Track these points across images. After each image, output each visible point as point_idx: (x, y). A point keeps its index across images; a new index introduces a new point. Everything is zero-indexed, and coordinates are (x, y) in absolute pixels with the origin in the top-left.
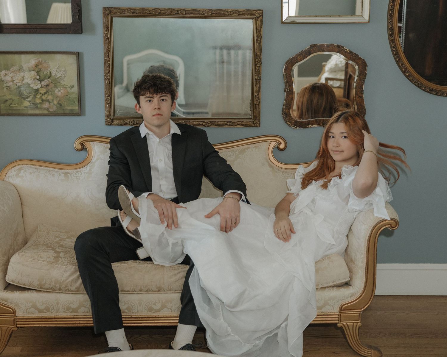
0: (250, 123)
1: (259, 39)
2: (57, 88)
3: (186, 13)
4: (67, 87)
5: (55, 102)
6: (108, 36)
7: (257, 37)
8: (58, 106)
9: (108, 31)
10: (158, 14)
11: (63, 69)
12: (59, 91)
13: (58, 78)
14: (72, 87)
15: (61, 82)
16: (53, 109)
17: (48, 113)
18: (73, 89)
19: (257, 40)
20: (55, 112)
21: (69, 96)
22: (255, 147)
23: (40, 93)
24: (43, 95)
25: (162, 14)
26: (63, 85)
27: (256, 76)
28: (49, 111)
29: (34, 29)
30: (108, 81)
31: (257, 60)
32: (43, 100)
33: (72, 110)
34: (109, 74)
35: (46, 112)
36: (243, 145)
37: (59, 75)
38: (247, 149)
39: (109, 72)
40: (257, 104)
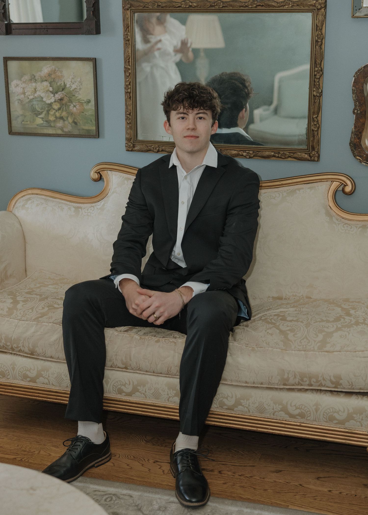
0: (305, 156)
1: (319, 40)
2: (72, 102)
3: (224, 5)
4: (83, 102)
5: (70, 120)
6: (129, 37)
7: (317, 38)
8: (73, 124)
9: (129, 30)
10: (188, 8)
11: (79, 80)
12: (75, 106)
13: (73, 91)
14: (89, 102)
15: (76, 96)
16: (68, 128)
17: (62, 133)
18: (90, 104)
19: (317, 41)
20: (69, 132)
21: (85, 113)
22: (310, 188)
23: (54, 109)
24: (56, 111)
25: (194, 8)
26: (78, 99)
27: (314, 91)
28: (63, 131)
29: (44, 29)
30: (129, 95)
31: (316, 69)
32: (56, 117)
33: (88, 131)
34: (129, 87)
35: (60, 132)
36: (295, 185)
37: (74, 87)
38: (299, 189)
39: (129, 84)
40: (316, 129)
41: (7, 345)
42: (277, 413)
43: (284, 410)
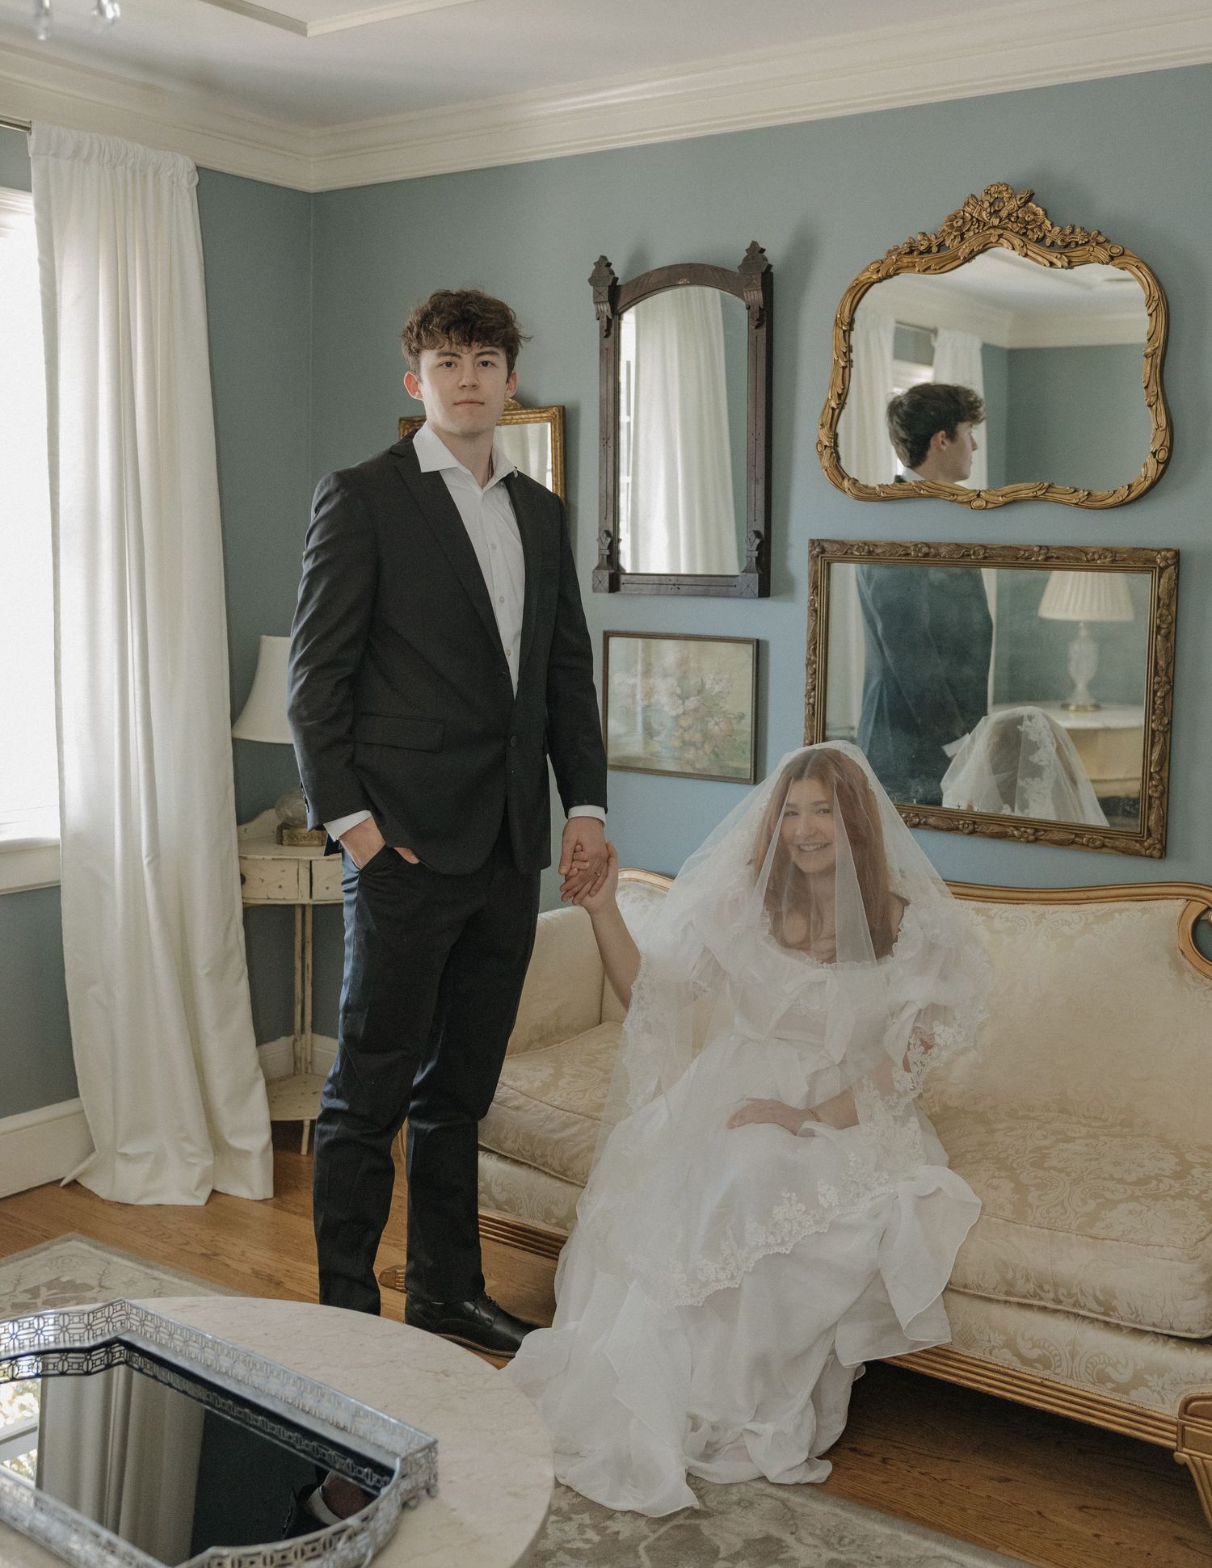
0: (1135, 845)
1: (1164, 626)
2: (712, 716)
3: (987, 554)
4: (732, 716)
5: (708, 748)
6: (816, 605)
7: (1158, 620)
8: (713, 757)
9: (817, 594)
11: (727, 676)
12: (717, 724)
13: (716, 696)
14: (742, 717)
15: (721, 705)
16: (702, 765)
17: (692, 772)
18: (743, 721)
19: (1159, 628)
20: (705, 769)
21: (734, 737)
23: (681, 727)
24: (685, 731)
26: (723, 712)
27: (1153, 721)
28: (694, 769)
29: (674, 585)
30: (811, 708)
31: (1157, 679)
32: (684, 742)
33: (737, 770)
34: (812, 694)
35: (688, 769)
36: (1113, 901)
37: (717, 688)
38: (1121, 911)
39: (814, 689)
40: (1156, 795)
41: (524, 1150)
42: (996, 1350)
43: (1010, 1344)
